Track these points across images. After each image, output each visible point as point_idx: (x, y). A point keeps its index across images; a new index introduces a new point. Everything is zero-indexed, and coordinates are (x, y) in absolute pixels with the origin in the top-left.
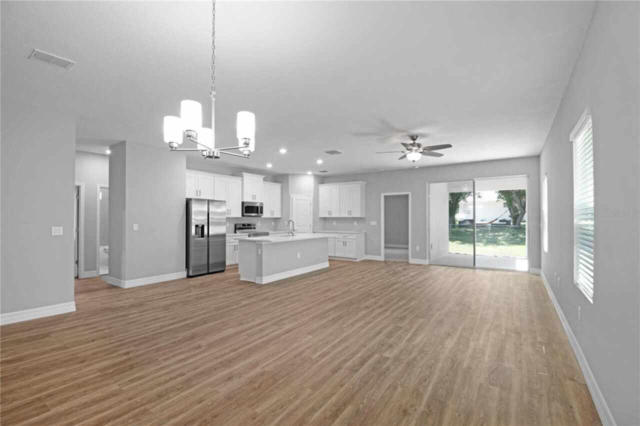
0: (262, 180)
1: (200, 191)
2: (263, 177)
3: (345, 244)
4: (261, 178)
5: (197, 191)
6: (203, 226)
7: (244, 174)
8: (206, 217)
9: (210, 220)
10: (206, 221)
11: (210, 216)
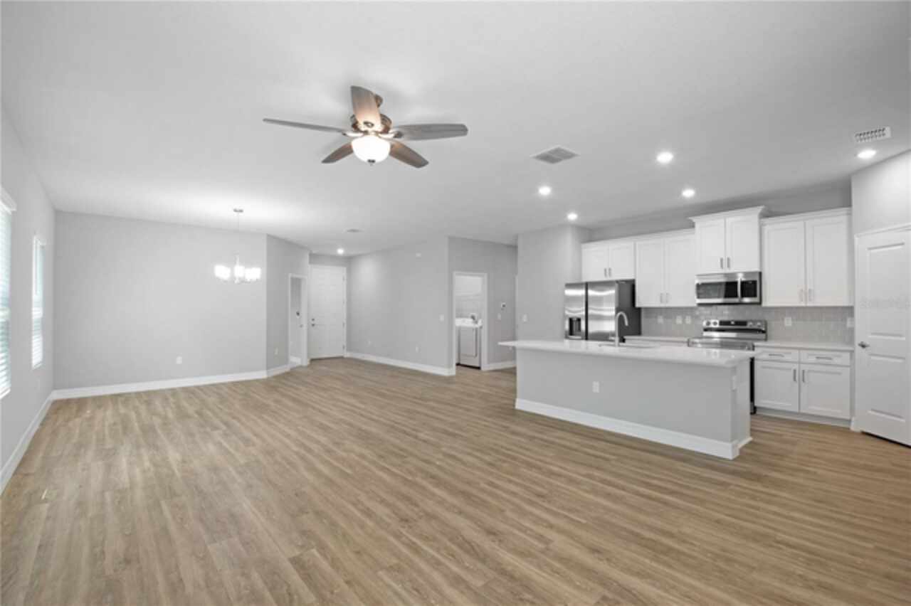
0: (757, 216)
1: (610, 270)
2: (759, 209)
5: (605, 270)
6: (579, 320)
7: (694, 219)
8: (584, 308)
9: (590, 312)
10: (584, 313)
11: (590, 306)
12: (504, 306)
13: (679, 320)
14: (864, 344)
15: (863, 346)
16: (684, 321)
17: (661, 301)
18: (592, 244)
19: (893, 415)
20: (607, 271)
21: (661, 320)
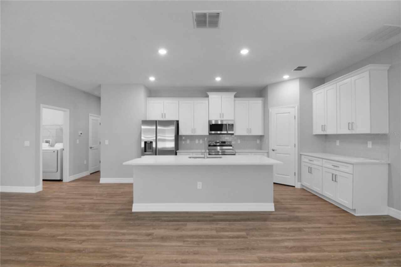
0: (233, 96)
1: (165, 114)
2: (234, 93)
3: (334, 178)
4: (231, 95)
5: (162, 114)
6: (151, 142)
7: (209, 93)
8: (155, 136)
9: (158, 138)
10: (155, 138)
11: (158, 135)
12: (81, 134)
13: (197, 142)
14: (273, 149)
15: (273, 150)
16: (199, 142)
17: (192, 133)
18: (153, 99)
19: (284, 175)
20: (163, 115)
21: (188, 142)
